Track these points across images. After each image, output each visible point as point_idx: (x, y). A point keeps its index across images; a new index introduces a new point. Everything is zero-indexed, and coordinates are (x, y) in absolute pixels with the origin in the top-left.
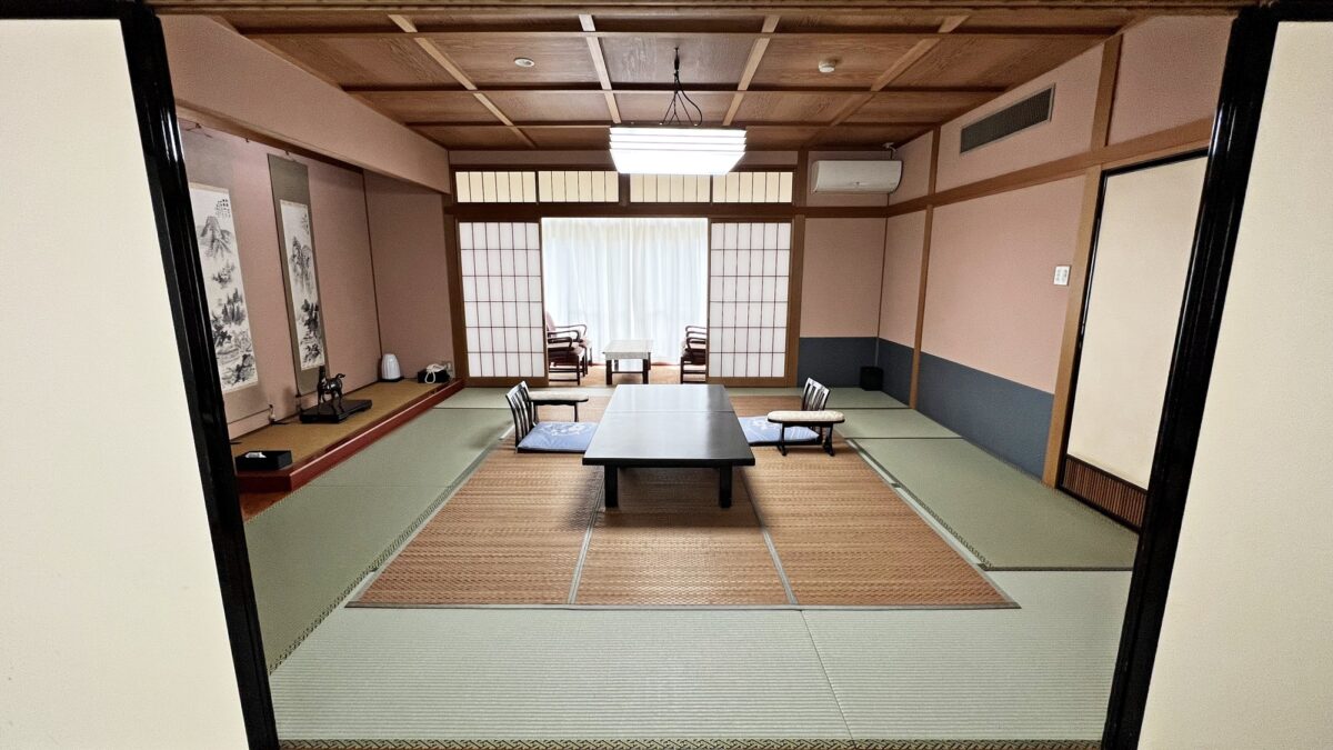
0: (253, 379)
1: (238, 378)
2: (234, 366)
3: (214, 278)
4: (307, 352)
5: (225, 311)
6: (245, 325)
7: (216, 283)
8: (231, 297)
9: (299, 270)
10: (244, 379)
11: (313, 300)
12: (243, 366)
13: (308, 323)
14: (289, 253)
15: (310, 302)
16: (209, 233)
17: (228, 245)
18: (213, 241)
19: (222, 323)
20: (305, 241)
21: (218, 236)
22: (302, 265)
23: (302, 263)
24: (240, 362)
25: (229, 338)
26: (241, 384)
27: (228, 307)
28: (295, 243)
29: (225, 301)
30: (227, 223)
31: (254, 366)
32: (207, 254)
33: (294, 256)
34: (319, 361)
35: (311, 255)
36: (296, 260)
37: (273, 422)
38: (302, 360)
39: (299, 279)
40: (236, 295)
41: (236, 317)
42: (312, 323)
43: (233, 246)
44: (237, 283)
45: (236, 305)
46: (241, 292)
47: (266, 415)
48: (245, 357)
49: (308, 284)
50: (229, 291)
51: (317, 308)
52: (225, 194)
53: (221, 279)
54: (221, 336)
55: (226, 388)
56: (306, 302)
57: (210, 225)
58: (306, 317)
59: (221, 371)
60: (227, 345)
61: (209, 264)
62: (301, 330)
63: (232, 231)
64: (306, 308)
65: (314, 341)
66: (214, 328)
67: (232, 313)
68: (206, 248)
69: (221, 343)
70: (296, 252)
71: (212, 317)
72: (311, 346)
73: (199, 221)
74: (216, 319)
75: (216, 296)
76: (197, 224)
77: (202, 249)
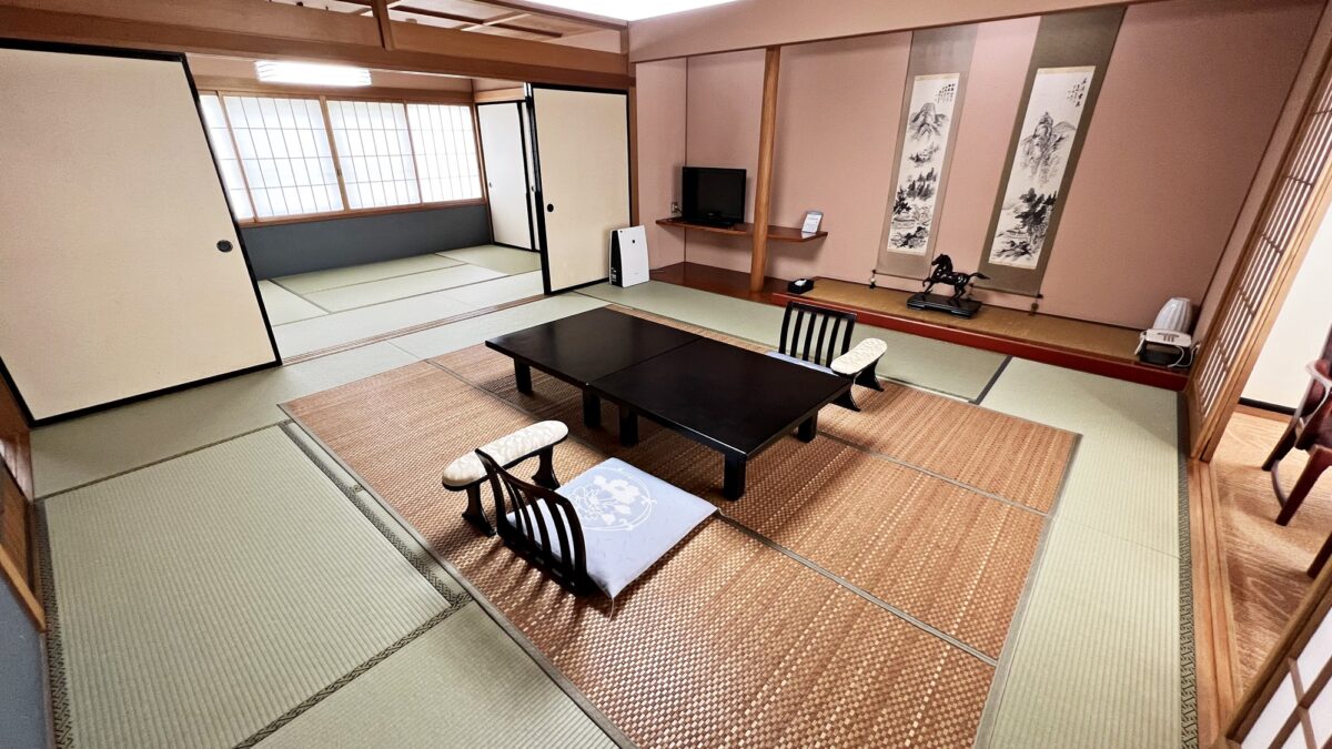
1: (905, 244)
2: (904, 233)
3: (912, 158)
4: (1008, 247)
5: (912, 187)
6: (931, 201)
7: (913, 163)
8: (925, 175)
9: (1037, 152)
10: (911, 247)
11: (1050, 189)
12: (915, 236)
13: (1024, 216)
14: (1026, 132)
15: (1039, 194)
16: (921, 118)
17: (939, 129)
18: (922, 126)
19: (905, 196)
20: (1067, 114)
21: (930, 120)
22: (1044, 146)
23: (1047, 141)
24: (912, 232)
25: (908, 209)
26: (906, 249)
27: (917, 184)
28: (1046, 121)
29: (916, 178)
30: (947, 108)
31: (926, 239)
32: (913, 137)
33: (1035, 136)
34: (1029, 262)
35: (1071, 135)
36: (1036, 140)
38: (993, 252)
39: (1032, 163)
40: (930, 176)
41: (924, 194)
42: (1032, 217)
43: (945, 129)
44: (936, 165)
45: (927, 183)
46: (938, 172)
48: (919, 229)
49: (1045, 172)
50: (925, 170)
51: (1050, 201)
52: (955, 79)
53: (918, 159)
54: (901, 206)
55: (892, 248)
56: (1032, 191)
57: (925, 111)
58: (1025, 208)
59: (893, 233)
60: (903, 214)
61: (913, 146)
62: (1008, 221)
63: (949, 115)
64: (1030, 198)
65: (1026, 238)
66: (897, 198)
67: (921, 190)
68: (914, 132)
69: (899, 212)
70: (1041, 131)
71: (898, 190)
72: (1017, 242)
73: (914, 109)
74: (902, 192)
75: (909, 173)
76: (911, 113)
77: (910, 133)
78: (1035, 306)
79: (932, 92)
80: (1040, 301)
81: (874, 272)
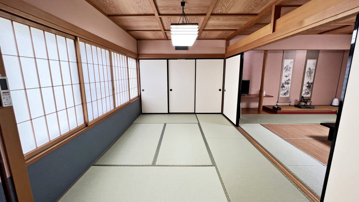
0: (288, 96)
1: (284, 95)
2: (284, 92)
4: (305, 93)
6: (289, 85)
7: (285, 77)
8: (288, 80)
9: (309, 74)
11: (311, 81)
13: (307, 87)
14: (307, 71)
15: (310, 82)
16: (286, 68)
20: (313, 68)
21: (288, 68)
22: (310, 73)
23: (310, 72)
24: (286, 92)
25: (285, 87)
26: (285, 96)
27: (286, 82)
28: (310, 69)
29: (286, 80)
30: (291, 66)
31: (289, 93)
32: (285, 72)
34: (309, 96)
35: (314, 71)
36: (308, 72)
37: (290, 105)
38: (303, 94)
39: (308, 77)
40: (289, 80)
41: (288, 84)
42: (309, 87)
43: (291, 70)
44: (290, 77)
46: (290, 79)
47: (289, 103)
48: (287, 91)
49: (311, 78)
50: (288, 78)
51: (312, 83)
52: (293, 60)
53: (286, 76)
54: (283, 86)
55: (281, 96)
56: (308, 82)
57: (287, 66)
58: (307, 85)
59: (281, 93)
60: (284, 88)
61: (285, 74)
62: (305, 88)
63: (292, 67)
64: (308, 83)
65: (308, 91)
66: (282, 85)
67: (287, 83)
68: (285, 71)
69: (283, 88)
70: (309, 71)
71: (282, 83)
72: (307, 92)
73: (285, 66)
74: (283, 83)
75: (284, 79)
76: (284, 67)
77: (284, 71)
78: (311, 104)
79: (288, 62)
80: (312, 103)
81: (277, 102)
